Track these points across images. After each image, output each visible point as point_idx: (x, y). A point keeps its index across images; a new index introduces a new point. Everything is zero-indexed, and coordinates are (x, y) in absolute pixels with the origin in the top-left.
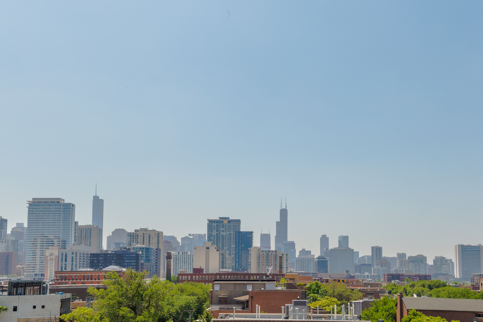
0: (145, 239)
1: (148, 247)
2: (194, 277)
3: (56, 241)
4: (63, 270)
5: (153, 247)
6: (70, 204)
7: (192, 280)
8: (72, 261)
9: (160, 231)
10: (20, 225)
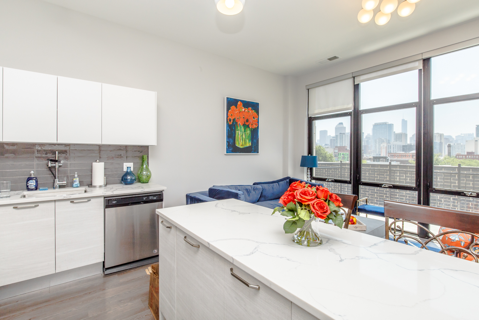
2: (467, 156)
3: (385, 140)
6: (391, 124)
8: (394, 149)
9: (442, 133)
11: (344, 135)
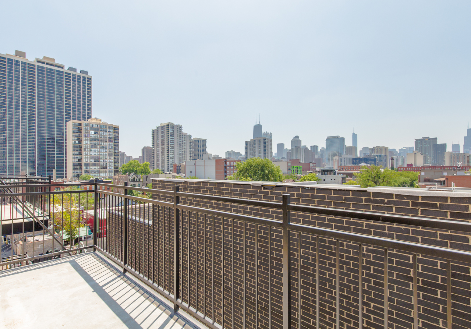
0: (379, 151)
1: (380, 154)
2: (407, 168)
3: (337, 153)
4: (341, 165)
5: (383, 154)
6: (342, 138)
7: (406, 170)
8: (345, 162)
9: (387, 147)
10: (323, 148)
11: (299, 148)
